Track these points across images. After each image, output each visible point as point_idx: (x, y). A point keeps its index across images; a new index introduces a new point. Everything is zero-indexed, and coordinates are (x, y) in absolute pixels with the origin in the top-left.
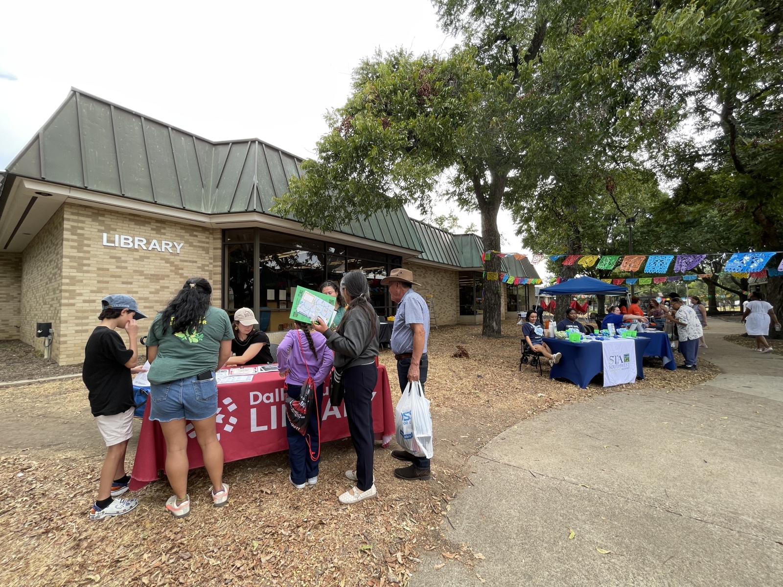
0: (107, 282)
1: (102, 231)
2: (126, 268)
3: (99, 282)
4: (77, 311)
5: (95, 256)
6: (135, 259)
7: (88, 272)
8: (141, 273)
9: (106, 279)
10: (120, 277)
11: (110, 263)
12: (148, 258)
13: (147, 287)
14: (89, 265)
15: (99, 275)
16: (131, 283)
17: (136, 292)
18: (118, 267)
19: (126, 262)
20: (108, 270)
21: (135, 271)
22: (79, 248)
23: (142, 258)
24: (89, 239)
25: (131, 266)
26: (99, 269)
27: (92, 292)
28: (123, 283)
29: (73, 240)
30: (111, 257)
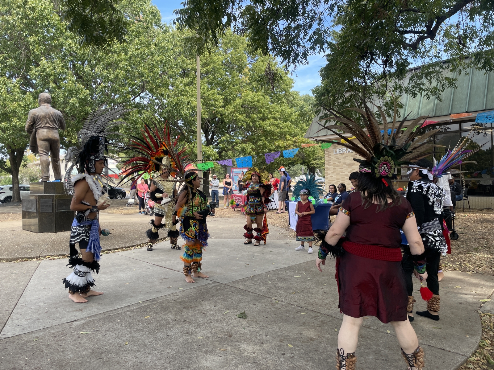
0: (335, 169)
1: (333, 148)
2: (341, 162)
3: (334, 169)
4: (329, 180)
5: (332, 159)
6: (343, 158)
7: (331, 165)
8: (345, 164)
9: (335, 168)
10: (339, 166)
11: (336, 161)
12: (347, 156)
13: (347, 170)
14: (331, 163)
15: (334, 166)
16: (342, 169)
17: (344, 172)
18: (338, 162)
19: (340, 159)
20: (335, 164)
21: (343, 163)
22: (328, 157)
23: (346, 157)
24: (330, 152)
25: (342, 161)
26: (334, 164)
27: (332, 173)
28: (340, 169)
29: (327, 154)
30: (337, 158)
